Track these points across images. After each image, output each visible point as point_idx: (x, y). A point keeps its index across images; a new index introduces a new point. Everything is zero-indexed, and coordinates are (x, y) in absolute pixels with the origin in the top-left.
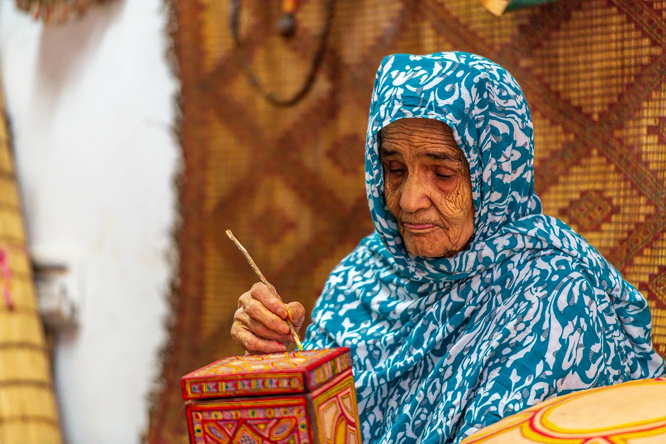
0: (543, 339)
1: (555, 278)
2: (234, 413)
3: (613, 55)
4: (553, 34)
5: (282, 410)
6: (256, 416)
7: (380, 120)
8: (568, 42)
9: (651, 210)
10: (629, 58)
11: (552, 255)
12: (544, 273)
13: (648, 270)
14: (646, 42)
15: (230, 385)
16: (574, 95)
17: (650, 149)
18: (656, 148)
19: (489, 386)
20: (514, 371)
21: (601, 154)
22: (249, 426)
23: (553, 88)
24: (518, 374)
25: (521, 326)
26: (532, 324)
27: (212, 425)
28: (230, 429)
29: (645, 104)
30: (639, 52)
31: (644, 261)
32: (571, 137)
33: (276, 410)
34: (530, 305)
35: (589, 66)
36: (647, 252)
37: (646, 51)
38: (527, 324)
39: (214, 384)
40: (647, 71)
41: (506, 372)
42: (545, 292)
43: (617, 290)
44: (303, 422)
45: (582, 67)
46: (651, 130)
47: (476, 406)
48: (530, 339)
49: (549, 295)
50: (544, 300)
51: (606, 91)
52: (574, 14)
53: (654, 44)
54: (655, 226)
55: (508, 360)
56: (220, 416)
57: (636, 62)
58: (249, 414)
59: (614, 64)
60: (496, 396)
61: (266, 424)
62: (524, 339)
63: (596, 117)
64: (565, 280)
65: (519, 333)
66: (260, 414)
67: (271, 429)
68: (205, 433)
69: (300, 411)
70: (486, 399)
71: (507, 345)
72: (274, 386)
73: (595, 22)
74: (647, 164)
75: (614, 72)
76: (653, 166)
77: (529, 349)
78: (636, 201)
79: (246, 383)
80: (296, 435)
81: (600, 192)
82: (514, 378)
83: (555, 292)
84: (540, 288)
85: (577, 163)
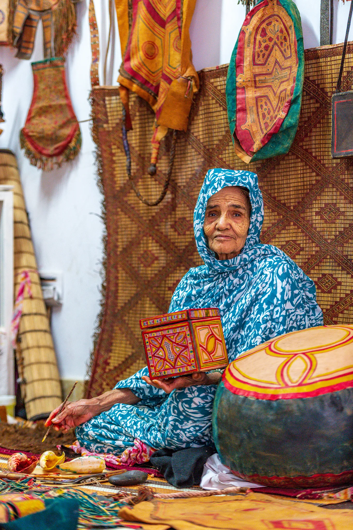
0: (274, 288)
1: (276, 263)
2: (160, 332)
3: (299, 180)
4: (272, 171)
5: (180, 329)
6: (169, 333)
7: (215, 189)
8: (279, 175)
9: (318, 249)
10: (307, 181)
11: (274, 256)
12: (270, 262)
13: (317, 276)
14: (314, 174)
15: (158, 320)
16: (282, 198)
17: (317, 222)
18: (319, 221)
19: (255, 313)
20: (265, 304)
21: (294, 225)
22: (167, 338)
23: (273, 195)
24: (266, 305)
25: (264, 285)
26: (269, 283)
27: (152, 339)
28: (159, 340)
29: (314, 202)
30: (311, 179)
31: (315, 272)
32: (282, 217)
33: (177, 329)
34: (266, 275)
35: (289, 185)
36: (316, 267)
37: (314, 178)
38: (267, 283)
39: (152, 321)
40: (315, 187)
41: (261, 305)
42: (272, 269)
43: (301, 275)
44: (188, 333)
45: (285, 186)
46: (317, 213)
47: (252, 323)
48: (269, 289)
49: (274, 270)
50: (272, 272)
51: (296, 196)
52: (281, 162)
53: (317, 175)
54: (320, 256)
55: (261, 300)
56: (155, 334)
57: (309, 183)
58: (166, 332)
59: (300, 184)
60: (259, 315)
61: (174, 336)
62: (267, 290)
63: (292, 208)
64: (280, 263)
65: (263, 288)
66: (171, 332)
67: (176, 338)
68: (150, 343)
69: (187, 328)
70: (255, 318)
71: (259, 294)
72: (176, 318)
73: (291, 166)
74: (315, 228)
75: (300, 188)
76: (318, 229)
77: (269, 293)
78: (311, 245)
79: (165, 318)
80: (186, 339)
81: (294, 241)
82: (265, 306)
83: (277, 268)
84: (270, 268)
85: (284, 229)
